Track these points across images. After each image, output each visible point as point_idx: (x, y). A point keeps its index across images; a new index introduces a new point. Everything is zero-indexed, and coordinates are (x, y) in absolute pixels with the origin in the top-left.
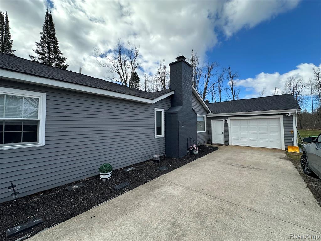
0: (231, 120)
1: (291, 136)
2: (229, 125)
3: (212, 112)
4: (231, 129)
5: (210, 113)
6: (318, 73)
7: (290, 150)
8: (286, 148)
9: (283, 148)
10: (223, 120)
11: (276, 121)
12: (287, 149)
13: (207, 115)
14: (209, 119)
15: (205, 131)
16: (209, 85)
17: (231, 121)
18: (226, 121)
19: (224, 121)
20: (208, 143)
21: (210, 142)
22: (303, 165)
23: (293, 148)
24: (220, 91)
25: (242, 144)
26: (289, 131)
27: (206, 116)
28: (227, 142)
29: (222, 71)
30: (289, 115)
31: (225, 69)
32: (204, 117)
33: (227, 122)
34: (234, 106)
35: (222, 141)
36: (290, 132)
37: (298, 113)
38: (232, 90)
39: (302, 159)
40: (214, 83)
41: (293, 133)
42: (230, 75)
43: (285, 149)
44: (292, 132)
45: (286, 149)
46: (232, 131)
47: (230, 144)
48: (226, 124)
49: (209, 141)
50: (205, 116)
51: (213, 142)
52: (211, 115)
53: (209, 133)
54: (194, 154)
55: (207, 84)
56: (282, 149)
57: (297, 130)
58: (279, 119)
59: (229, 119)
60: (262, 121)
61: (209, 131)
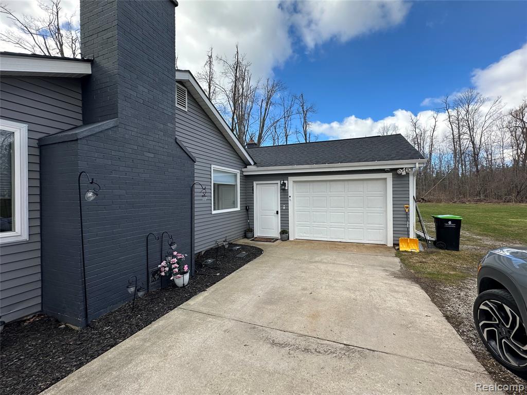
0: (294, 181)
1: (405, 216)
2: (290, 194)
3: (255, 164)
4: (293, 202)
5: (251, 165)
6: (415, 121)
7: (403, 248)
8: (397, 242)
9: (390, 244)
10: (279, 182)
11: (379, 185)
12: (398, 245)
13: (243, 170)
14: (248, 180)
15: (238, 209)
16: (268, 123)
17: (295, 184)
18: (284, 184)
19: (279, 184)
20: (245, 237)
21: (249, 235)
22: (485, 326)
23: (408, 243)
24: (286, 136)
25: (315, 236)
26: (402, 206)
27: (242, 172)
28: (284, 232)
29: (290, 99)
30: (404, 173)
31: (296, 98)
32: (235, 175)
33: (286, 188)
34: (302, 153)
35: (275, 233)
36: (403, 209)
37: (420, 167)
38: (306, 135)
39: (482, 307)
40: (277, 118)
41: (409, 211)
42: (303, 108)
43: (394, 244)
44: (408, 207)
45: (396, 245)
46: (296, 208)
47: (291, 238)
48: (284, 191)
49: (248, 231)
50: (238, 172)
51: (257, 233)
52: (252, 170)
53: (249, 213)
54: (174, 285)
55: (264, 120)
56: (388, 246)
57: (415, 204)
58: (384, 181)
59: (291, 179)
60: (352, 186)
61: (248, 209)
